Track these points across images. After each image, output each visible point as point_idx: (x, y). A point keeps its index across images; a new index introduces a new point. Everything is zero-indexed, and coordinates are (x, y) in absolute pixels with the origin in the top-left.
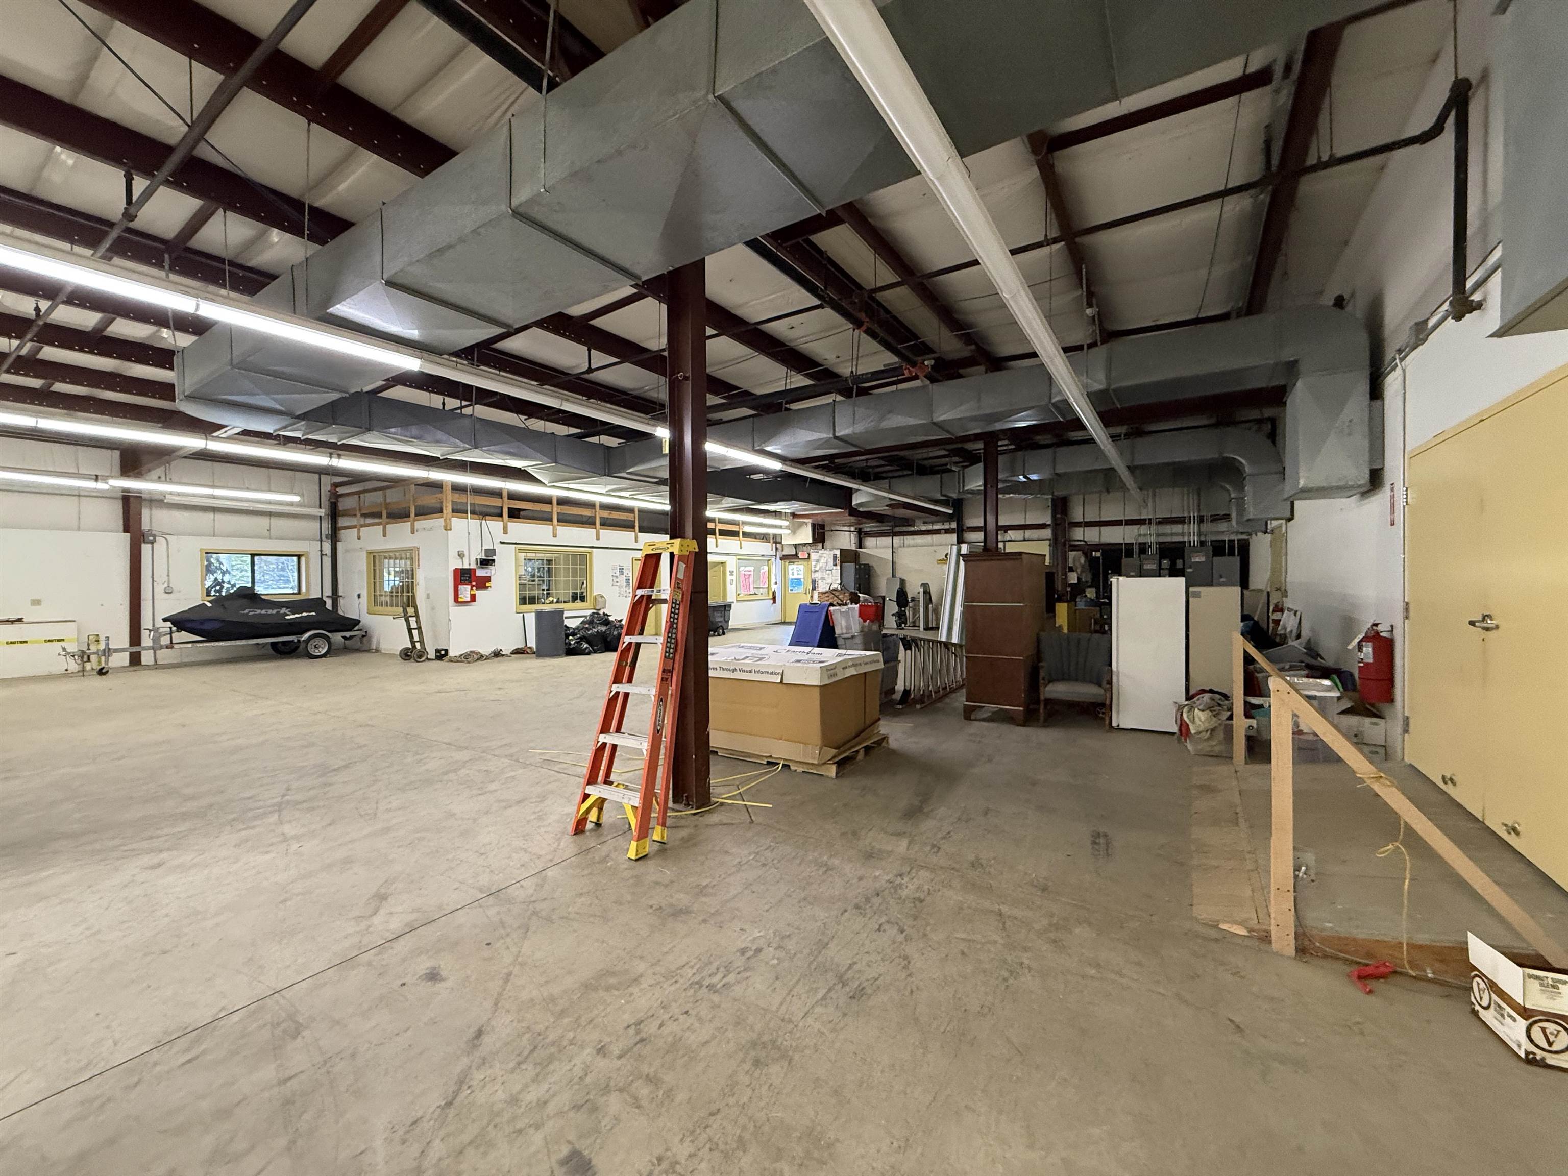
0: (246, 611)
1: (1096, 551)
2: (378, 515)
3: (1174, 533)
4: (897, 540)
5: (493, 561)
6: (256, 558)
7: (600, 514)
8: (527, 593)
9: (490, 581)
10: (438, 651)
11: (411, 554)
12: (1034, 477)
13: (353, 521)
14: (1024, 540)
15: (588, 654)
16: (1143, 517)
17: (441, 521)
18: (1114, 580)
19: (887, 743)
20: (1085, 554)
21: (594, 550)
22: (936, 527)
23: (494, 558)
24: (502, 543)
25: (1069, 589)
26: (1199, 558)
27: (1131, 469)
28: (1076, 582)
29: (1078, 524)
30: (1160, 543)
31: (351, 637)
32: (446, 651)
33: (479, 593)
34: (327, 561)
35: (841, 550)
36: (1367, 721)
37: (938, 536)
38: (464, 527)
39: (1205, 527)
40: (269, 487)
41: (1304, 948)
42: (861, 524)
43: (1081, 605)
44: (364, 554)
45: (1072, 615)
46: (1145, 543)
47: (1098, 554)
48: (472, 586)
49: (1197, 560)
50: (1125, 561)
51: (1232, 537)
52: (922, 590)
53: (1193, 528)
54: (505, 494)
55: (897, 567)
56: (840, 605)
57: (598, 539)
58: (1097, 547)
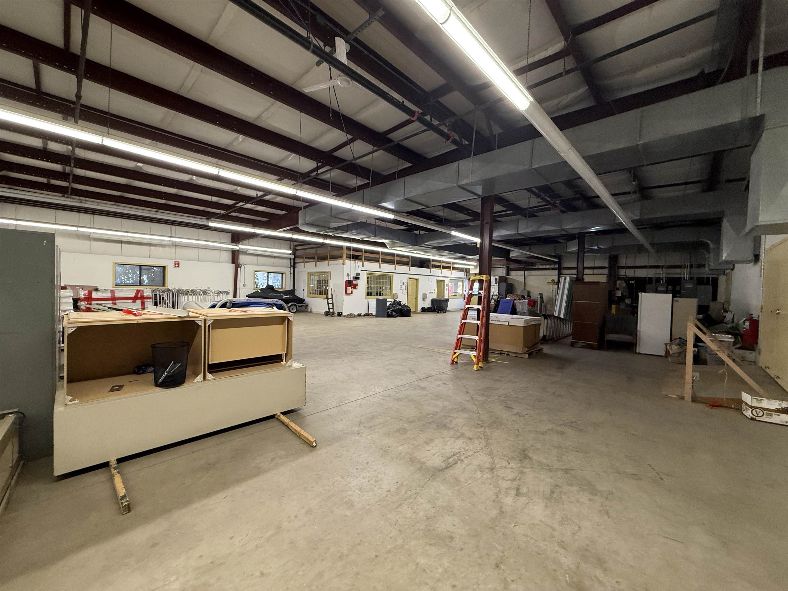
0: (271, 294)
1: (632, 280)
2: (314, 258)
3: (676, 273)
4: (527, 272)
5: (359, 277)
6: (269, 274)
7: (397, 259)
8: (369, 291)
9: (357, 286)
10: (338, 313)
11: (328, 274)
12: (602, 247)
13: (302, 260)
14: (593, 274)
15: (396, 317)
16: (659, 265)
17: (341, 261)
18: (640, 294)
19: (543, 351)
20: (625, 282)
21: (394, 274)
22: (547, 267)
23: (359, 276)
24: (362, 270)
25: (616, 299)
26: (689, 286)
27: (652, 244)
28: (620, 295)
29: (623, 267)
30: (668, 278)
31: (302, 306)
32: (342, 313)
33: (353, 290)
34: (292, 275)
35: (499, 276)
36: (747, 352)
37: (548, 271)
38: (350, 263)
39: (694, 270)
40: (274, 246)
41: (694, 400)
42: (509, 265)
43: (622, 306)
44: (307, 273)
45: (618, 310)
46: (659, 278)
47: (633, 282)
48: (352, 288)
49: (688, 286)
50: (648, 286)
51: (708, 276)
52: (539, 296)
53: (687, 271)
54: (363, 251)
55: (527, 285)
56: (519, 300)
57: (395, 269)
58: (632, 279)
